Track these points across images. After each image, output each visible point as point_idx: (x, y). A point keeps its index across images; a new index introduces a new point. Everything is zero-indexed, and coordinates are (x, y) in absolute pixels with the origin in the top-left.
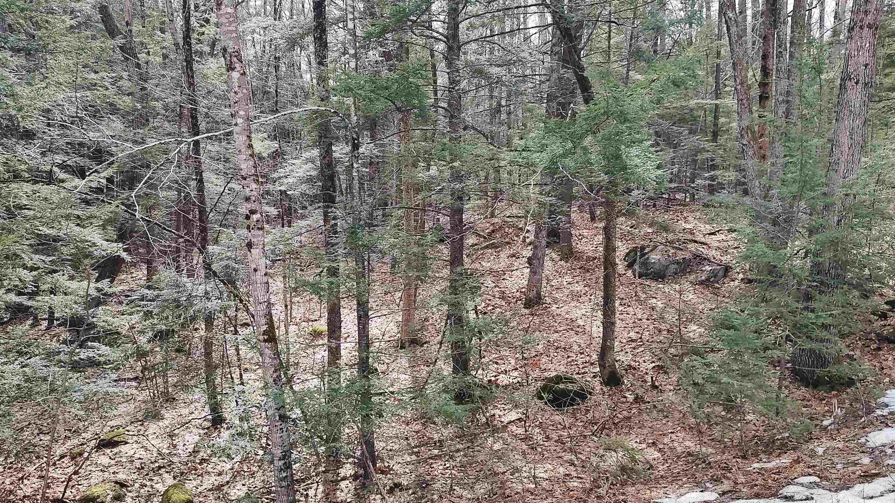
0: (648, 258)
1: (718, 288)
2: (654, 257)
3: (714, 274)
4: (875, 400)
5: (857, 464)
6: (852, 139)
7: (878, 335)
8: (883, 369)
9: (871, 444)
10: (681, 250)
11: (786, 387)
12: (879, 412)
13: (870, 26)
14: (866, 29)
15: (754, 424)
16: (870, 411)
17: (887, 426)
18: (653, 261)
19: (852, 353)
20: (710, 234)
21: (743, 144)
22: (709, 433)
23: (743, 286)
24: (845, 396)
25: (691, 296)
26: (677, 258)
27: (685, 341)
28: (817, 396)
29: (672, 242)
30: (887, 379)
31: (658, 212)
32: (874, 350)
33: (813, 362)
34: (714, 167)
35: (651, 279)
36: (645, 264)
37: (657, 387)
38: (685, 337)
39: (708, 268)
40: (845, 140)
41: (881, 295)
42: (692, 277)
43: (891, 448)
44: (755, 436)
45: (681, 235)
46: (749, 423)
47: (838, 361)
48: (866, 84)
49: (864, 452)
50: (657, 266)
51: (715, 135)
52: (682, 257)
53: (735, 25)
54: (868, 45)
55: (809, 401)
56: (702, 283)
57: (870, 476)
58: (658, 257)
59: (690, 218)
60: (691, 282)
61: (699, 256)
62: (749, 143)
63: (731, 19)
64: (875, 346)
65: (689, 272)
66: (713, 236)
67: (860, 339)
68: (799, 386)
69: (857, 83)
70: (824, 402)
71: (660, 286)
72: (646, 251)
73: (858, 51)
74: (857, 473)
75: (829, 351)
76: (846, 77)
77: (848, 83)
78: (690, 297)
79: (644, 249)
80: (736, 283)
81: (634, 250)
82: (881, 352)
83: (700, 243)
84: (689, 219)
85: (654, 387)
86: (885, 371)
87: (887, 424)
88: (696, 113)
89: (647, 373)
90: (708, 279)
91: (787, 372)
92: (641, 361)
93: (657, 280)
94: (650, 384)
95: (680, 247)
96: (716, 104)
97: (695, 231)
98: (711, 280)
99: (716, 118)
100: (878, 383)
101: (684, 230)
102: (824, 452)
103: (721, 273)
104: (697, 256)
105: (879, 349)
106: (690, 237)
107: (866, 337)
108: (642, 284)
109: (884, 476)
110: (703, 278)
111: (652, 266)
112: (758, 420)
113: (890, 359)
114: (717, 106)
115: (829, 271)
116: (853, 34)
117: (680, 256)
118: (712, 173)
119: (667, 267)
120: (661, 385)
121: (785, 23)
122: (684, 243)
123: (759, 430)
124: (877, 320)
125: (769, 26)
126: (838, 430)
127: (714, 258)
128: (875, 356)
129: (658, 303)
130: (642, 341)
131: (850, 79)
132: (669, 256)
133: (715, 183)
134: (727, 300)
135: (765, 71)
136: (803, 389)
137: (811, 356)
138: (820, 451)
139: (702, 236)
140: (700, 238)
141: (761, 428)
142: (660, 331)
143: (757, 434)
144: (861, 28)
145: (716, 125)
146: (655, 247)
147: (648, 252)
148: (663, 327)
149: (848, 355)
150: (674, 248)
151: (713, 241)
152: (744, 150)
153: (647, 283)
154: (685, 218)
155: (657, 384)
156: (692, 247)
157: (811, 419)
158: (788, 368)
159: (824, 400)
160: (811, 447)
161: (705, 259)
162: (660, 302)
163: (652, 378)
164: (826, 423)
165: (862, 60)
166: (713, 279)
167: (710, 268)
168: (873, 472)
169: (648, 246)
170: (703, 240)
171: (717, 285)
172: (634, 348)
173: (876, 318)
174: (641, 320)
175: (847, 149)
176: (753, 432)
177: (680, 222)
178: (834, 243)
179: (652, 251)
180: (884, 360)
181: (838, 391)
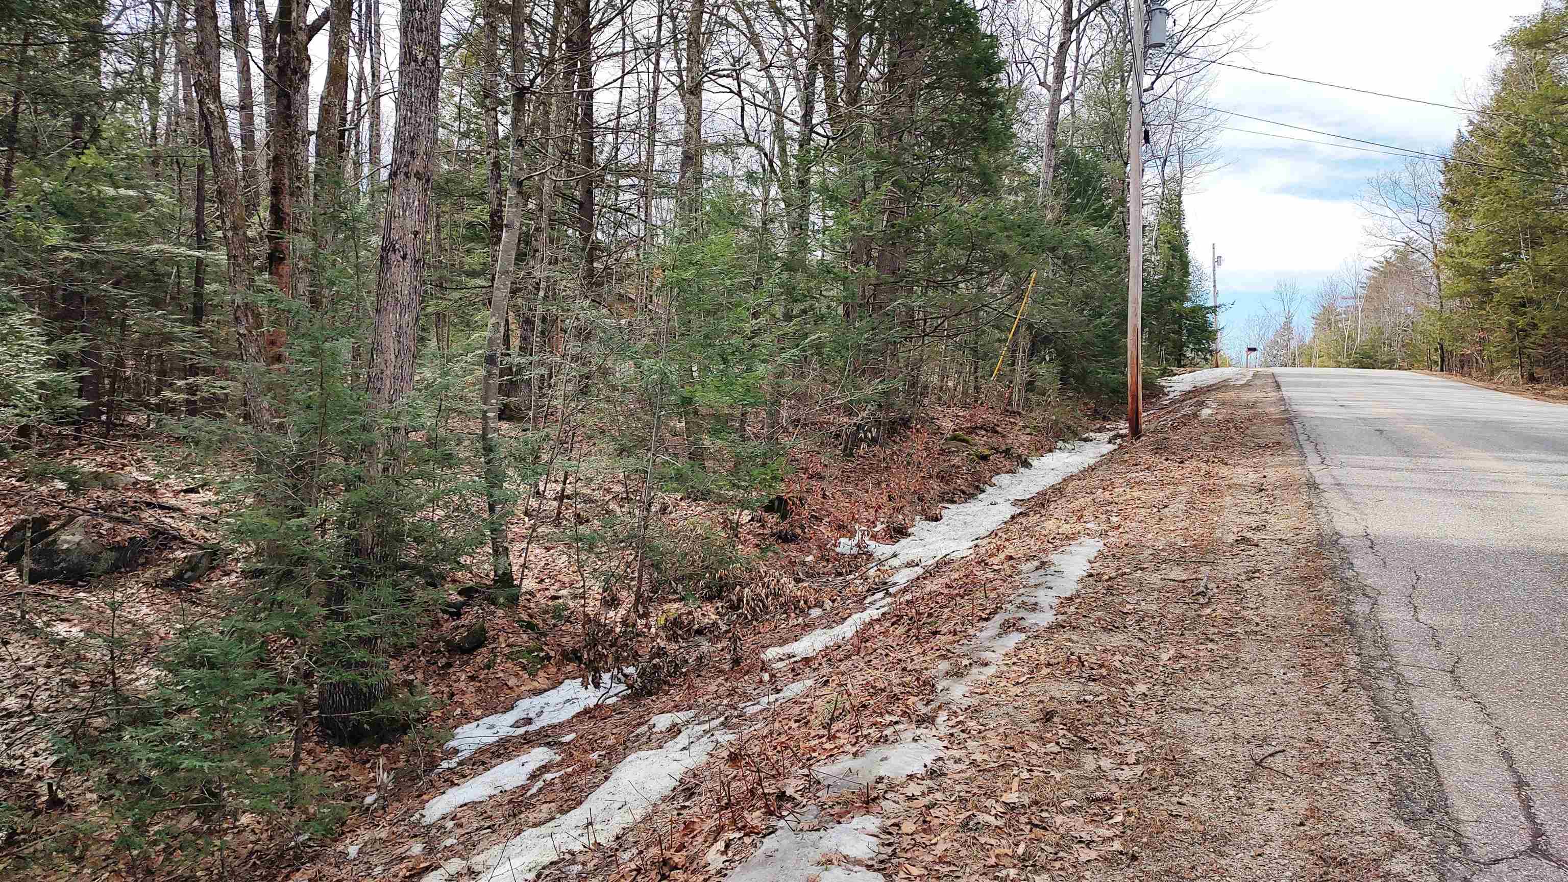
0: (55, 541)
1: (198, 590)
2: (69, 539)
3: (192, 564)
4: (441, 746)
5: (404, 858)
6: (399, 342)
7: (448, 643)
8: (453, 695)
9: (426, 821)
10: (127, 522)
11: (309, 753)
12: (445, 765)
13: (418, 176)
14: (414, 180)
15: (253, 831)
16: (432, 764)
17: (453, 784)
18: (66, 546)
19: (411, 677)
20: (186, 491)
21: (239, 334)
22: (167, 869)
23: (243, 583)
24: (400, 749)
25: (145, 610)
26: (119, 538)
27: (122, 699)
28: (357, 758)
29: (109, 508)
30: (458, 711)
31: (82, 450)
32: (443, 667)
33: (351, 701)
34: (193, 371)
35: (61, 582)
36: (49, 553)
37: (61, 802)
38: (127, 690)
39: (180, 554)
40: (390, 343)
41: (454, 581)
42: (149, 573)
43: (452, 819)
44: (252, 853)
45: (130, 494)
46: (244, 830)
47: (390, 692)
48: (417, 262)
49: (416, 836)
50: (74, 558)
51: (198, 313)
52: (129, 535)
53: (220, 125)
54: (416, 203)
55: (344, 769)
56: (166, 584)
57: (419, 874)
58: (77, 538)
59: (149, 463)
60: (146, 584)
61: (163, 534)
62: (250, 332)
63: (212, 113)
64: (444, 660)
65: (143, 565)
66: (193, 495)
67: (423, 652)
68: (330, 747)
69: (404, 257)
70: (368, 765)
71: (82, 595)
72: (52, 527)
73: (404, 211)
74: (401, 874)
75: (369, 681)
76: (388, 248)
77: (392, 256)
78: (142, 613)
79: (47, 523)
80: (233, 578)
81: (20, 527)
82: (451, 670)
83: (169, 508)
84: (146, 462)
85: (54, 802)
86: (455, 698)
87: (452, 782)
88: (161, 268)
89: (39, 778)
90: (179, 576)
91: (312, 727)
92: (27, 755)
93: (74, 585)
94: (44, 799)
95: (126, 517)
96: (198, 258)
97: (157, 486)
98: (186, 576)
99: (199, 282)
100: (444, 719)
101: (135, 484)
102: (360, 851)
103: (205, 562)
104: (160, 533)
105: (449, 665)
106: (147, 497)
107: (432, 651)
108: (39, 595)
109: (436, 868)
110: (171, 573)
111: (63, 556)
112: (259, 823)
113: (463, 677)
114: (200, 261)
115: (372, 549)
116: (396, 182)
117: (125, 533)
118: (191, 380)
119: (96, 558)
120: (70, 796)
121: (306, 143)
122: (134, 509)
123: (259, 840)
124: (447, 620)
125: (282, 141)
126: (383, 808)
127: (193, 536)
128: (443, 677)
129: (74, 630)
130: (31, 713)
131: (394, 251)
132: (100, 535)
133: (195, 398)
134: (213, 612)
135: (278, 216)
136: (337, 750)
137: (348, 693)
138: (353, 851)
139: (171, 495)
140: (168, 499)
141: (264, 836)
142: (74, 686)
143: (256, 848)
144: (407, 175)
145: (198, 295)
146: (71, 519)
147: (56, 530)
148: (81, 677)
149: (405, 681)
150: (111, 519)
151: (193, 504)
152: (240, 344)
153: (51, 592)
154: (139, 461)
155: (61, 795)
156: (148, 516)
157: (348, 799)
158: (312, 719)
159: (369, 761)
160: (341, 848)
161: (175, 538)
162: (78, 629)
163: (50, 786)
164: (369, 800)
165: (409, 224)
166: (189, 574)
167: (184, 555)
168: (422, 865)
169: (57, 517)
170: (173, 502)
171: (198, 586)
172: (13, 731)
173: (446, 617)
174: (32, 668)
175: (393, 357)
176: (250, 846)
177: (128, 468)
178: (373, 505)
179: (63, 526)
180: (455, 682)
181: (390, 743)
